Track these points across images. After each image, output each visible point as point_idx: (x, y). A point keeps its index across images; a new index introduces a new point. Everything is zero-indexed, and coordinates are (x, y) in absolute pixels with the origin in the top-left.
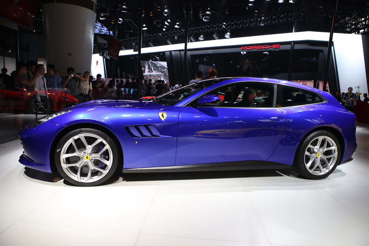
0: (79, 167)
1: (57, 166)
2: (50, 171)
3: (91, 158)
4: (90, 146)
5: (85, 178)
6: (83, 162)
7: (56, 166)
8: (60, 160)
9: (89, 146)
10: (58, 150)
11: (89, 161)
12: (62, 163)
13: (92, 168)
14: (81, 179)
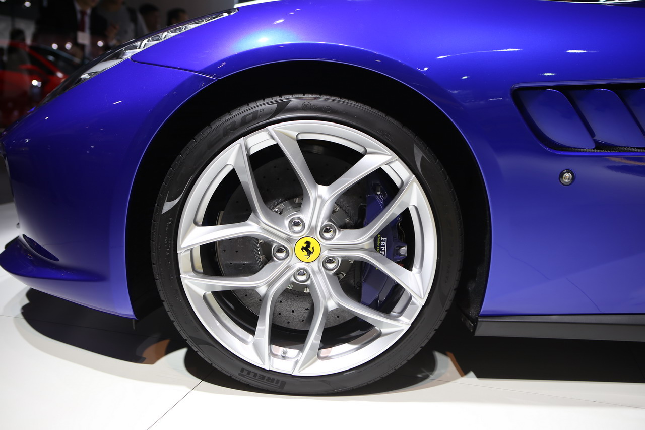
0: (266, 296)
1: (159, 287)
2: (126, 310)
3: (326, 254)
4: (323, 190)
5: (292, 352)
6: (288, 268)
7: (158, 283)
8: (176, 254)
9: (321, 187)
10: (168, 206)
11: (315, 266)
12: (186, 272)
13: (332, 305)
14: (275, 356)
